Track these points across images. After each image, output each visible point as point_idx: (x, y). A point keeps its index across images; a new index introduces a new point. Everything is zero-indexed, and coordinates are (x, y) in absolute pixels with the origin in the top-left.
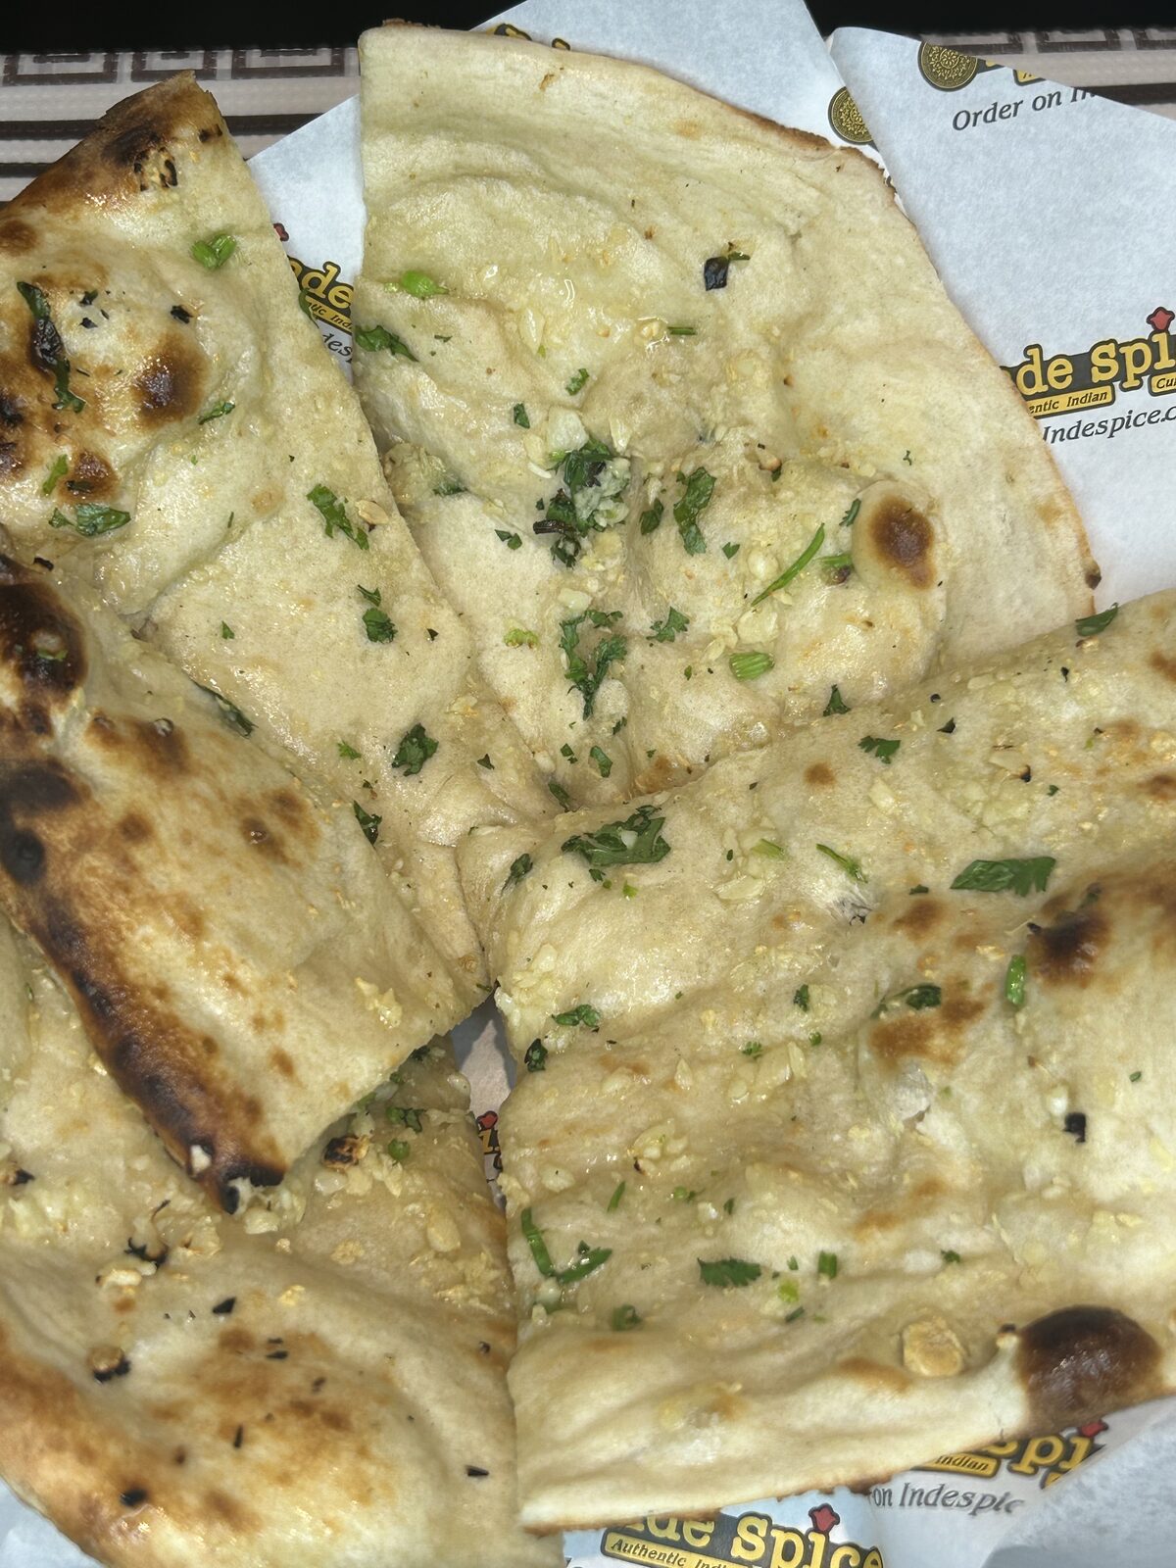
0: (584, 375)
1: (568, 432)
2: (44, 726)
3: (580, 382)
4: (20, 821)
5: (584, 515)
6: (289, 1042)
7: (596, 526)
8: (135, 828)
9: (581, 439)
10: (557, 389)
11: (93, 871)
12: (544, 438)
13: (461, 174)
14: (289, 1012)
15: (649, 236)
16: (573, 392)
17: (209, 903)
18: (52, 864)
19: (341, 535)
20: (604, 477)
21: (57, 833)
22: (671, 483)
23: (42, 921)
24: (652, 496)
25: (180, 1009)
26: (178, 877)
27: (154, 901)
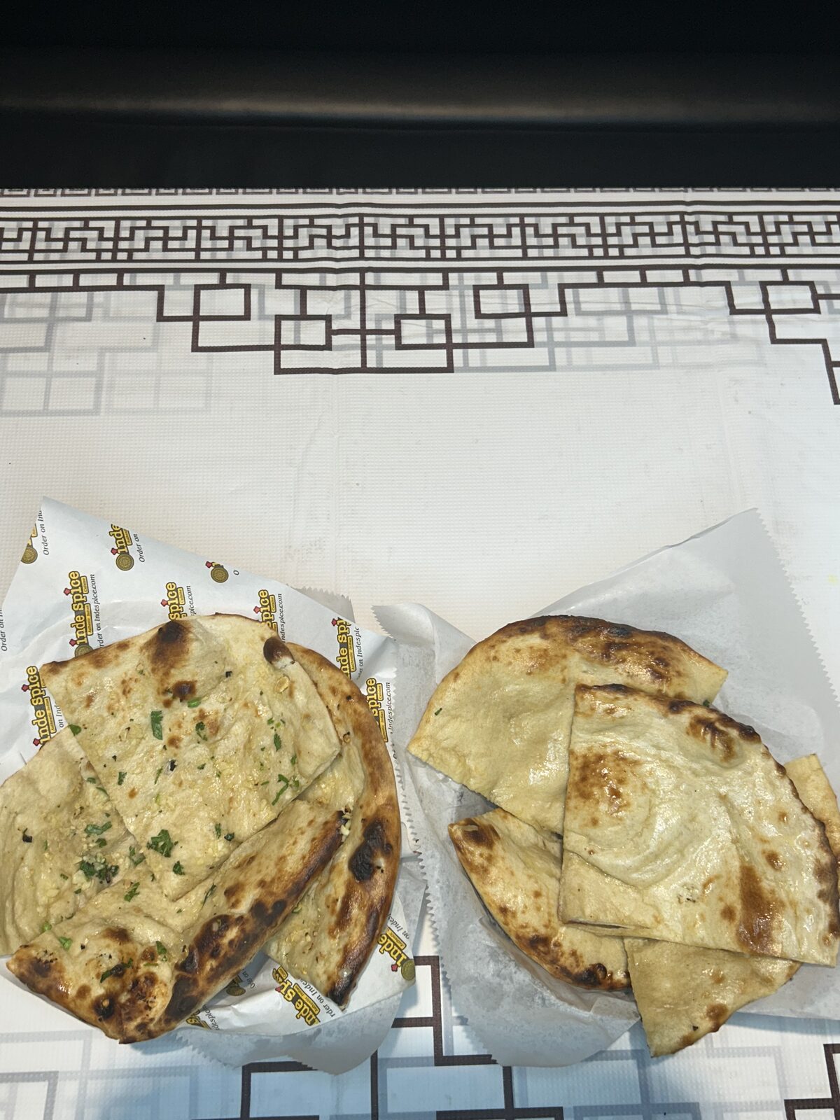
0: (62, 875)
1: (78, 878)
2: (241, 918)
3: (64, 877)
4: (270, 911)
5: (102, 866)
6: (304, 824)
7: (105, 862)
8: (262, 884)
9: (81, 872)
10: (67, 883)
11: (277, 889)
12: (82, 884)
13: (14, 922)
14: (296, 828)
15: (22, 859)
16: (67, 878)
17: (274, 858)
18: (279, 899)
19: (137, 891)
20: (91, 862)
21: (270, 901)
22: (90, 839)
23: (295, 896)
24: (95, 844)
25: (306, 852)
26: (270, 868)
27: (280, 871)
